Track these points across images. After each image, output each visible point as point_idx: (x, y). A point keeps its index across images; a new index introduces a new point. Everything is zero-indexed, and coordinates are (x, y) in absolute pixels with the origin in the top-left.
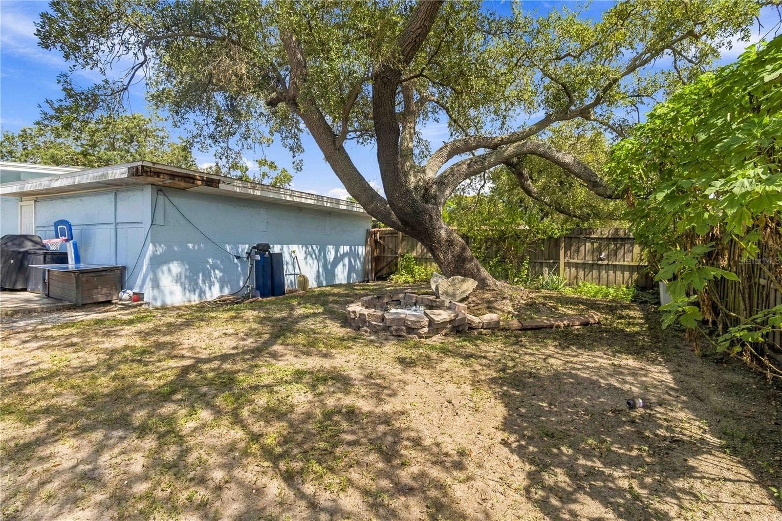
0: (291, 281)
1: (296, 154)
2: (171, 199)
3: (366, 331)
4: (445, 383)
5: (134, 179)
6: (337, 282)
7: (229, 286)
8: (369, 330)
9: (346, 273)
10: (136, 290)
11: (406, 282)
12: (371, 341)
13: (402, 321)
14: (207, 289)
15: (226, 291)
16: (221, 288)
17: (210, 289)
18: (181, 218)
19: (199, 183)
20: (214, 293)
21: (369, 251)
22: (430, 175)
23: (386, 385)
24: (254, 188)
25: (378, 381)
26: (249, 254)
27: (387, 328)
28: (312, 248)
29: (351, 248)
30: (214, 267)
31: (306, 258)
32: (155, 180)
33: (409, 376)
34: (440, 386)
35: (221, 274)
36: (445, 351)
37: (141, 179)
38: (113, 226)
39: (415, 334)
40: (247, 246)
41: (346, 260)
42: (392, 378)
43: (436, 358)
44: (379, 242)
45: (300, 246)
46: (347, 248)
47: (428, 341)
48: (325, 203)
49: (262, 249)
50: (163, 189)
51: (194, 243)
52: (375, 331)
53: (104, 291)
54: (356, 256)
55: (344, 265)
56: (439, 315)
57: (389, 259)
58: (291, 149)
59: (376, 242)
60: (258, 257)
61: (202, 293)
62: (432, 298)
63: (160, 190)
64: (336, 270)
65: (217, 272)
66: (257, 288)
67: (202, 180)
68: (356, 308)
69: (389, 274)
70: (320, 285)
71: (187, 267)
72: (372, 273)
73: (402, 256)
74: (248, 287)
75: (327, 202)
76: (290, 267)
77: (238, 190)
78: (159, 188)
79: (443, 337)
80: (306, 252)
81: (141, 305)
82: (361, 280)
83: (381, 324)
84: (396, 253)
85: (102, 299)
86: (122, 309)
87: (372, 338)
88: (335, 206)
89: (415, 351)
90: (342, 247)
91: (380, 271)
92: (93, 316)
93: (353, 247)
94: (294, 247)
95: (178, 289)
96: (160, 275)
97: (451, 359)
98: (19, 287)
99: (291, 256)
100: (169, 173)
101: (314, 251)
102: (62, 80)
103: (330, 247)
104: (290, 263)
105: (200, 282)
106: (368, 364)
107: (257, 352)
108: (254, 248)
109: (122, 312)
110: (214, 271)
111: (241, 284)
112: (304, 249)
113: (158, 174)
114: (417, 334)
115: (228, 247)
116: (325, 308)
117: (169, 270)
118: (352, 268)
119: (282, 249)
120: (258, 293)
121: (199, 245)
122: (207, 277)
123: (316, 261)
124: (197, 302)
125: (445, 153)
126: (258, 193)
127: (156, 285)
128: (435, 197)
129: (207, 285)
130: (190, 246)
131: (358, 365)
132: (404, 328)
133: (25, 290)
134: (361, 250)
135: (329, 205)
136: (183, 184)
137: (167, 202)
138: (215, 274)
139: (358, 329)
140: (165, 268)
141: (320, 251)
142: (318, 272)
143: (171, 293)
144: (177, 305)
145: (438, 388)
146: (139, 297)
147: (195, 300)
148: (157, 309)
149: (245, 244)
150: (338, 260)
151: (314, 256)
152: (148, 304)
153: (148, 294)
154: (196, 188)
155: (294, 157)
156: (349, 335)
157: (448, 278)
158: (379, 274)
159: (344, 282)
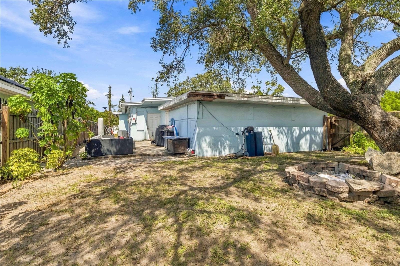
0: (269, 148)
1: (273, 75)
2: (205, 106)
3: (296, 187)
4: (341, 251)
5: (189, 99)
6: (302, 150)
7: (233, 149)
8: (298, 187)
9: (308, 145)
10: (193, 149)
11: (356, 153)
12: (297, 195)
13: (323, 185)
14: (223, 150)
15: (233, 152)
16: (230, 150)
17: (224, 150)
18: (210, 115)
19: (216, 97)
20: (226, 152)
21: (325, 130)
22: (369, 71)
23: (284, 235)
24: (243, 97)
25: (279, 230)
26: (243, 132)
27: (311, 188)
28: (283, 129)
29: (311, 129)
30: (226, 139)
31: (278, 135)
32: (197, 98)
33: (309, 233)
34: (334, 251)
35: (229, 143)
36: (359, 218)
37: (192, 98)
38: (187, 120)
39: (335, 196)
40: (243, 128)
41: (308, 136)
42: (292, 230)
43: (346, 222)
44: (335, 124)
45: (275, 127)
46: (308, 129)
47: (348, 205)
48: (289, 101)
49: (250, 130)
50: (202, 102)
51: (216, 127)
52: (303, 188)
53: (182, 148)
54: (316, 133)
55: (306, 140)
56: (360, 184)
57: (343, 136)
58: (271, 72)
59: (331, 123)
60: (247, 134)
61: (220, 152)
62: (365, 168)
63: (201, 103)
64: (300, 143)
65: (227, 141)
66: (248, 151)
67: (217, 96)
68: (292, 170)
69: (342, 147)
70: (289, 151)
71: (213, 139)
72: (329, 145)
73: (354, 134)
74: (243, 150)
75: (290, 100)
76: (268, 140)
77: (235, 99)
78: (200, 102)
79: (366, 205)
80: (278, 131)
81: (194, 156)
82: (321, 149)
83: (307, 184)
84: (348, 131)
85: (182, 152)
86: (187, 157)
87: (300, 193)
88: (296, 102)
89: (329, 212)
90: (305, 127)
91: (336, 144)
92: (177, 159)
93: (313, 128)
94: (271, 128)
95: (209, 149)
96: (201, 142)
97: (363, 228)
98: (162, 145)
99: (269, 134)
100: (202, 94)
101: (284, 131)
102: (161, 62)
103: (295, 128)
104: (268, 137)
105: (219, 146)
106: (281, 214)
107: (219, 189)
108: (246, 129)
109: (186, 158)
110: (226, 141)
111: (240, 148)
112: (277, 129)
113: (197, 95)
114: (338, 197)
115: (233, 129)
116: (279, 167)
117: (205, 140)
118: (312, 142)
119: (263, 130)
120: (248, 154)
121: (219, 128)
122: (222, 144)
123: (285, 137)
124: (218, 156)
125: (384, 52)
126: (246, 99)
127: (200, 147)
128: (373, 88)
129: (222, 148)
130: (214, 128)
131: (273, 212)
132: (325, 190)
133: (163, 146)
134: (320, 130)
135: (291, 102)
136: (209, 99)
137: (204, 108)
138: (226, 143)
139: (291, 185)
140: (204, 139)
141: (288, 131)
142: (287, 143)
143: (207, 151)
144: (209, 157)
145: (330, 253)
146: (194, 152)
147: (217, 155)
148: (200, 158)
149: (242, 127)
150: (301, 136)
151: (284, 133)
152: (196, 155)
153: (197, 151)
154: (214, 100)
155: (272, 76)
156: (284, 187)
157: (384, 153)
158: (335, 146)
159: (307, 150)
